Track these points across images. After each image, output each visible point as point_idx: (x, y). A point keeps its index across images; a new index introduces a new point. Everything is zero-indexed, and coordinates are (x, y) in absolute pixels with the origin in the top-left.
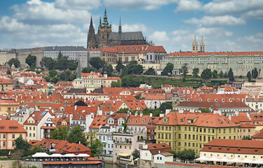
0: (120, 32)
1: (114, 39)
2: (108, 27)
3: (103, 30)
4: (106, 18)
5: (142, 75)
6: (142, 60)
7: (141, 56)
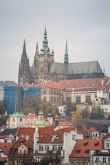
0: (66, 62)
1: (58, 72)
2: (49, 55)
3: (41, 59)
4: (45, 43)
5: (102, 121)
6: (102, 99)
7: (100, 94)
